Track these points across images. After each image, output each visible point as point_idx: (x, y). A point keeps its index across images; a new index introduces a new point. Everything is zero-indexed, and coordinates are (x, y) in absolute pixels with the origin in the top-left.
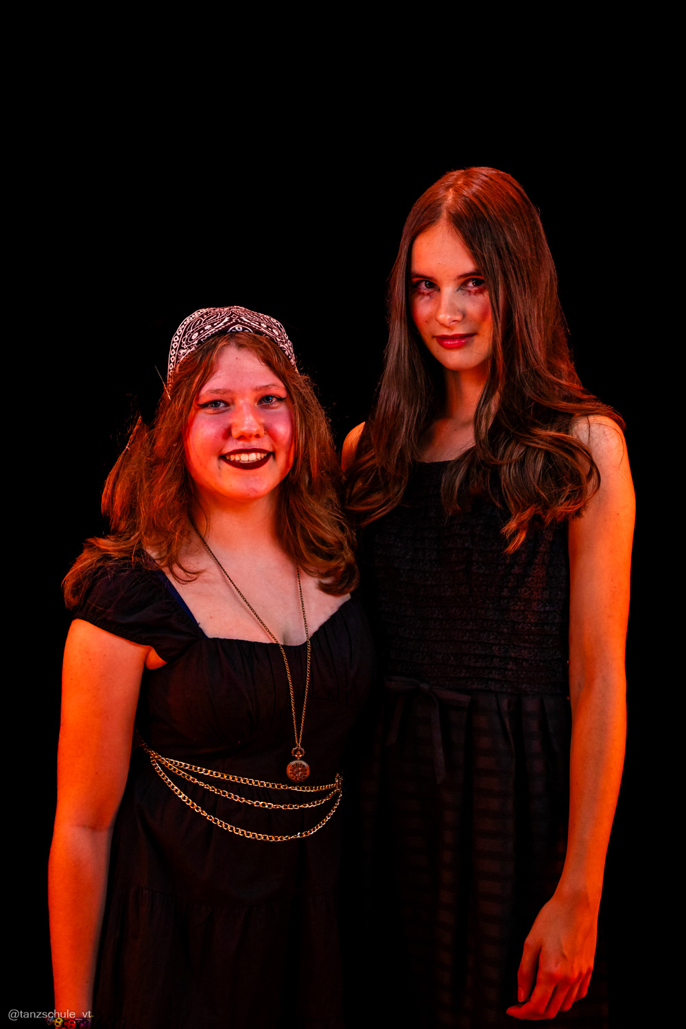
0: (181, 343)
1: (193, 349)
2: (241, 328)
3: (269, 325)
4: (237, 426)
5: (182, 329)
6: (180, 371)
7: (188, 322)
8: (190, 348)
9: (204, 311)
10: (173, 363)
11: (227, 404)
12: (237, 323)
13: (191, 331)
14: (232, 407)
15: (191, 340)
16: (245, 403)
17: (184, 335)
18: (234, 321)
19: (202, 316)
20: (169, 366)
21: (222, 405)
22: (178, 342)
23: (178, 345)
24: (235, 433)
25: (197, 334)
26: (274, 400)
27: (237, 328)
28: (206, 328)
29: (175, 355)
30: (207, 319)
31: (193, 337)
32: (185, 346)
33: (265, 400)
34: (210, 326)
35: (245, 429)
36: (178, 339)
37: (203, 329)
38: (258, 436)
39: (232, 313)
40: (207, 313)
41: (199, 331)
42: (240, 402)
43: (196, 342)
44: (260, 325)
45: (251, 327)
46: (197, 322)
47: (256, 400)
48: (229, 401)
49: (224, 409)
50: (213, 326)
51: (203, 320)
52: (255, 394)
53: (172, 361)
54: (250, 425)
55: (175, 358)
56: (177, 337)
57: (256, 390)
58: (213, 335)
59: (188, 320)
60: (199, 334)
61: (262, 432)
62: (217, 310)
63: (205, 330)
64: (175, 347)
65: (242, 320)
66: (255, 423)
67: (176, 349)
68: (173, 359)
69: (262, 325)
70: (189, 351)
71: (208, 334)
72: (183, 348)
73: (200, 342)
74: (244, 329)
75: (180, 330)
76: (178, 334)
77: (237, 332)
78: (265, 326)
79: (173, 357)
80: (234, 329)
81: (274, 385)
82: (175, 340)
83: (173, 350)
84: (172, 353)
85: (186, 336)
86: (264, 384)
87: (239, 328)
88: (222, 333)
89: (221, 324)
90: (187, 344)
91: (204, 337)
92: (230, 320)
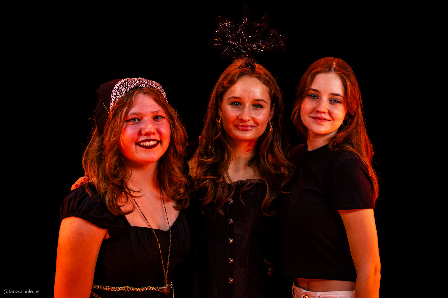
0: (117, 93)
1: (123, 95)
2: (145, 86)
3: (156, 85)
4: (144, 129)
5: (117, 87)
6: (116, 105)
7: (120, 84)
8: (121, 95)
9: (126, 79)
10: (113, 102)
11: (139, 120)
12: (142, 83)
13: (121, 87)
14: (142, 121)
15: (121, 91)
16: (148, 118)
17: (118, 89)
18: (141, 83)
19: (126, 81)
20: (111, 104)
21: (137, 120)
22: (115, 93)
23: (115, 94)
24: (143, 132)
25: (124, 89)
26: (160, 117)
27: (143, 86)
28: (128, 86)
29: (114, 99)
30: (128, 82)
31: (123, 90)
32: (119, 94)
33: (156, 118)
34: (130, 85)
35: (148, 130)
36: (115, 91)
37: (127, 86)
38: (154, 134)
39: (140, 80)
40: (127, 80)
41: (125, 87)
42: (145, 118)
43: (124, 92)
44: (152, 85)
45: (149, 85)
46: (124, 84)
47: (152, 118)
48: (140, 118)
49: (138, 122)
50: (132, 85)
51: (127, 83)
52: (152, 115)
53: (113, 101)
54: (151, 128)
55: (114, 100)
56: (114, 90)
57: (153, 113)
58: (132, 89)
59: (119, 83)
60: (125, 89)
61: (156, 132)
62: (132, 79)
63: (128, 87)
64: (114, 95)
65: (144, 82)
66: (152, 128)
67: (114, 96)
68: (113, 100)
69: (153, 85)
70: (121, 96)
71: (130, 88)
72: (118, 95)
73: (126, 92)
74: (146, 86)
75: (116, 87)
76: (115, 89)
77: (143, 87)
78: (155, 85)
79: (113, 99)
80: (142, 86)
81: (160, 111)
82: (113, 92)
83: (113, 96)
84: (112, 98)
85: (119, 90)
86: (156, 110)
87: (144, 86)
88: (136, 88)
89: (135, 84)
90: (119, 93)
91: (128, 90)
92: (139, 82)
